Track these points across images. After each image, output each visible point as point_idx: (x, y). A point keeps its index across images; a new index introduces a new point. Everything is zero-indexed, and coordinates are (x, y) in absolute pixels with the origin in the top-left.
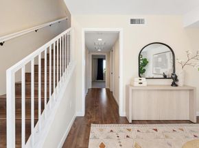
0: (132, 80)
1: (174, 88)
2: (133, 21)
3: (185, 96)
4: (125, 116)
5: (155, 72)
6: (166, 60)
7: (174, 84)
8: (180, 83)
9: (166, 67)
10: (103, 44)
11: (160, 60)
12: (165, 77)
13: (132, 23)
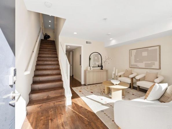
0: (87, 68)
1: (102, 70)
2: (87, 42)
3: (105, 73)
4: (84, 84)
5: (94, 64)
6: (99, 58)
7: (102, 69)
8: (104, 68)
9: (99, 62)
10: (69, 48)
11: (96, 58)
12: (99, 66)
13: (86, 43)
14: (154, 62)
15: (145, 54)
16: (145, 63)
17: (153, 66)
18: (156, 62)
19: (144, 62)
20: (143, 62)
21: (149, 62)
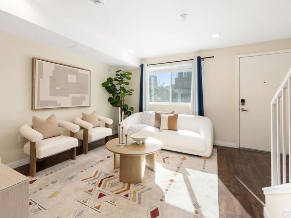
14: (83, 95)
15: (72, 79)
16: (73, 97)
17: (84, 102)
18: (86, 95)
19: (70, 95)
20: (68, 96)
21: (79, 95)
